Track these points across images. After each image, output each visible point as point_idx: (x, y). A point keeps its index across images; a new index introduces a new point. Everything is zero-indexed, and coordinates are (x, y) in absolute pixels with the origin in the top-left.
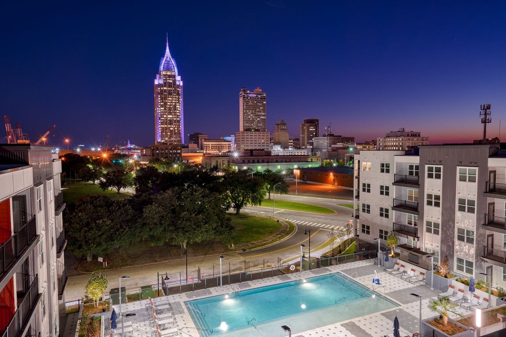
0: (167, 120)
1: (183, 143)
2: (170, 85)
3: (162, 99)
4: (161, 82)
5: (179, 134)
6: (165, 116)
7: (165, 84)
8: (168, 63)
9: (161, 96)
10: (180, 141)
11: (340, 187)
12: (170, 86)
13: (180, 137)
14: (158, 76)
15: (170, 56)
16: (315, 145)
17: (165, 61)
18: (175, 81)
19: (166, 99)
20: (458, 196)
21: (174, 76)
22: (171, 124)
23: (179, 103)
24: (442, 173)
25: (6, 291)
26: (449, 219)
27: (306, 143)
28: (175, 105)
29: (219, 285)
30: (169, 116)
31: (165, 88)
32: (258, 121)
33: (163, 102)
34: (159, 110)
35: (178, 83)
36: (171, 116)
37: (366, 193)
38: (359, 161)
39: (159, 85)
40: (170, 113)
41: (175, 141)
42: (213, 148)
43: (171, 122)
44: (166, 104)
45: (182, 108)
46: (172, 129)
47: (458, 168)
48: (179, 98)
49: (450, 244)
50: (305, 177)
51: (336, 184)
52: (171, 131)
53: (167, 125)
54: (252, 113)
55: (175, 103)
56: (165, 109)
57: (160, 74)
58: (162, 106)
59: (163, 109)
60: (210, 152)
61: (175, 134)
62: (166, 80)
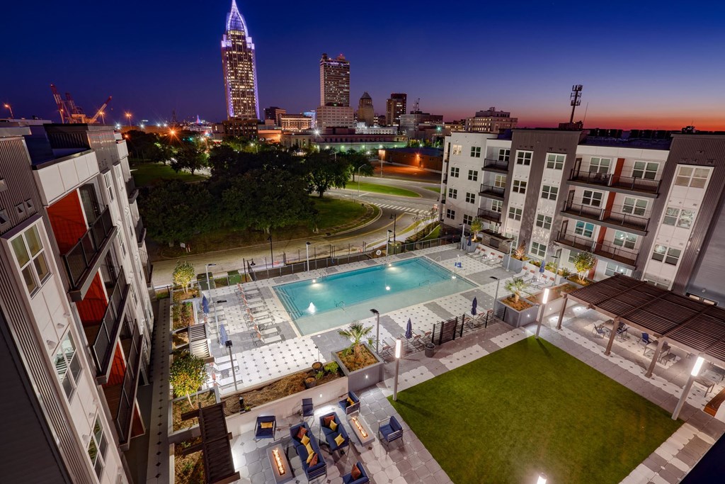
0: (239, 91)
1: (259, 118)
2: (240, 48)
3: (231, 65)
4: (229, 44)
5: (254, 108)
6: (236, 87)
7: (234, 47)
8: (235, 20)
9: (230, 63)
10: (255, 116)
11: (426, 169)
12: (240, 50)
13: (255, 112)
14: (225, 36)
15: (238, 11)
16: (401, 123)
17: (232, 17)
18: (245, 43)
19: (236, 66)
20: (543, 183)
21: (244, 38)
22: (244, 96)
23: (251, 70)
24: (531, 159)
25: (94, 284)
26: (531, 205)
27: (392, 121)
28: (248, 73)
29: (306, 270)
30: (241, 87)
31: (234, 52)
32: (341, 94)
33: (232, 69)
34: (230, 79)
35: (248, 46)
36: (243, 87)
37: (454, 178)
38: (450, 144)
39: (227, 49)
40: (242, 84)
41: (250, 116)
42: (292, 124)
43: (244, 94)
44: (236, 72)
45: (256, 77)
46: (245, 102)
47: (548, 154)
48: (251, 65)
49: (529, 229)
50: (391, 158)
51: (422, 166)
52: (245, 105)
53: (239, 97)
54: (334, 85)
55: (247, 70)
56: (236, 78)
57: (227, 34)
58: (232, 74)
59: (233, 77)
60: (289, 129)
61: (249, 108)
62: (234, 41)
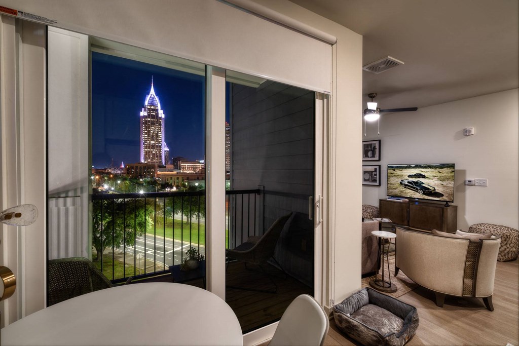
0: (150, 145)
1: (164, 164)
2: (153, 117)
3: (146, 128)
4: (146, 114)
5: (160, 156)
6: (148, 142)
7: (149, 116)
8: (152, 99)
9: (145, 126)
10: (161, 162)
12: (153, 118)
13: (161, 159)
14: (143, 109)
15: (155, 95)
17: (150, 97)
18: (157, 114)
19: (149, 128)
21: (157, 110)
23: (160, 131)
28: (158, 133)
30: (152, 142)
31: (149, 119)
33: (146, 130)
34: (144, 136)
35: (160, 116)
36: (154, 142)
39: (144, 117)
40: (153, 140)
41: (157, 162)
42: (189, 168)
43: (153, 147)
44: (149, 132)
45: (164, 136)
46: (154, 152)
48: (160, 128)
52: (153, 154)
53: (149, 149)
55: (157, 131)
56: (148, 136)
57: (145, 108)
58: (146, 134)
59: (146, 136)
60: (186, 171)
61: (157, 156)
62: (150, 112)
